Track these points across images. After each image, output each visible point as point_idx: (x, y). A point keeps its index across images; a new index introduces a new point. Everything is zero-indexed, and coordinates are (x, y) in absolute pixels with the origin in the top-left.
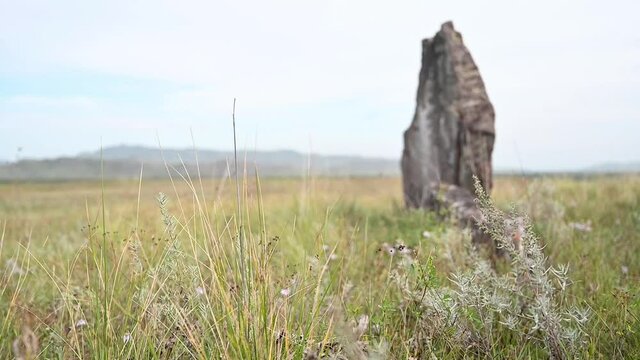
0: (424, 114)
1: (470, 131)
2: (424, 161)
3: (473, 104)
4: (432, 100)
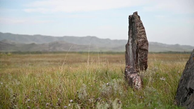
0: (130, 40)
1: (140, 48)
2: (131, 57)
3: (141, 40)
4: (132, 37)
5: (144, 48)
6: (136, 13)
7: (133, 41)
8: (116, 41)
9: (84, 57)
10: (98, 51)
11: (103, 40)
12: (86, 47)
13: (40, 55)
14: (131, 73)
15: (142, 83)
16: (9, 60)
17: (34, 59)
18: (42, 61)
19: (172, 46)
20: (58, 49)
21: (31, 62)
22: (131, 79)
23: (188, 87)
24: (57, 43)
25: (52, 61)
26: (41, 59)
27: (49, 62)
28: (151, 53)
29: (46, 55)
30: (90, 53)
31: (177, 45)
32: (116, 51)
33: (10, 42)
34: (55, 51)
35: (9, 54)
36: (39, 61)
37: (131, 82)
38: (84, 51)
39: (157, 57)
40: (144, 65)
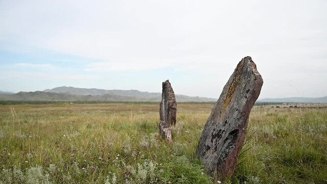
0: (163, 101)
1: (171, 108)
2: (164, 112)
3: (171, 101)
4: (165, 98)
5: (174, 107)
6: (168, 81)
7: (166, 101)
8: (152, 93)
9: (129, 106)
10: (140, 101)
11: (143, 93)
12: (130, 98)
13: (95, 104)
14: (164, 127)
15: (172, 136)
16: (71, 109)
17: (90, 108)
18: (97, 109)
19: (194, 98)
20: (109, 99)
21: (88, 110)
22: (164, 133)
23: (206, 145)
24: (108, 95)
25: (104, 110)
26: (96, 108)
27: (102, 110)
28: (179, 103)
29: (99, 104)
30: (134, 102)
31: (197, 97)
32: (152, 101)
33: (72, 93)
34: (106, 101)
35: (71, 103)
36: (94, 110)
37: (163, 135)
38: (129, 101)
39: (182, 107)
40: (174, 120)
